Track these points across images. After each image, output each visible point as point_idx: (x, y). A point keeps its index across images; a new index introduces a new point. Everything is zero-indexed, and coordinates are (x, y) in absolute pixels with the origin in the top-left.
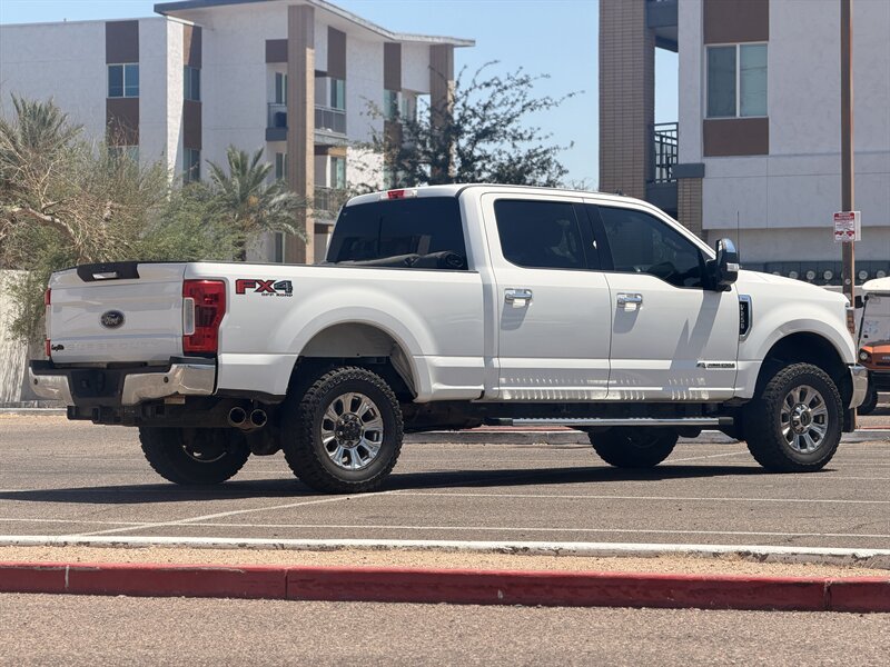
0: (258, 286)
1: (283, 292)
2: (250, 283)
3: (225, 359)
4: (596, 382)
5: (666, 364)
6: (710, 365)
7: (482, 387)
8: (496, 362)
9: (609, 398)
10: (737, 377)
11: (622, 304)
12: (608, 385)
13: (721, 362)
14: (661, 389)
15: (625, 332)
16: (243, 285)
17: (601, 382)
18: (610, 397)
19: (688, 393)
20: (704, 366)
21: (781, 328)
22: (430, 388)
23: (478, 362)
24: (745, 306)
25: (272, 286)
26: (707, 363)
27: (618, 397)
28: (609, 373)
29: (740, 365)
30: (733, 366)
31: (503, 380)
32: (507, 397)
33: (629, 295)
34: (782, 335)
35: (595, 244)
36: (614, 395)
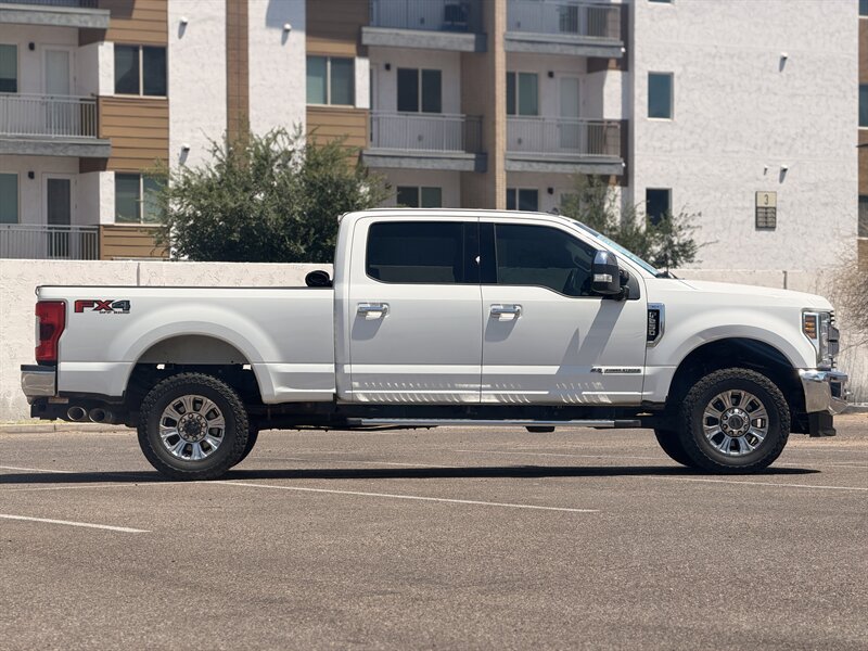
0: (96, 305)
1: (121, 310)
2: (89, 303)
3: (63, 366)
4: (466, 386)
5: (553, 370)
6: (607, 371)
7: (334, 391)
8: (347, 369)
9: (482, 401)
10: (644, 382)
11: (496, 314)
12: (481, 389)
13: (622, 368)
14: (546, 393)
15: (498, 340)
16: (81, 305)
17: (472, 386)
18: (485, 400)
19: (581, 397)
20: (600, 370)
21: (701, 334)
22: (274, 390)
23: (329, 368)
24: (655, 314)
25: (110, 305)
26: (604, 368)
27: (494, 400)
28: (481, 378)
29: (646, 371)
30: (639, 371)
31: (356, 384)
32: (364, 399)
33: (505, 306)
34: (702, 341)
35: (478, 259)
36: (490, 398)
